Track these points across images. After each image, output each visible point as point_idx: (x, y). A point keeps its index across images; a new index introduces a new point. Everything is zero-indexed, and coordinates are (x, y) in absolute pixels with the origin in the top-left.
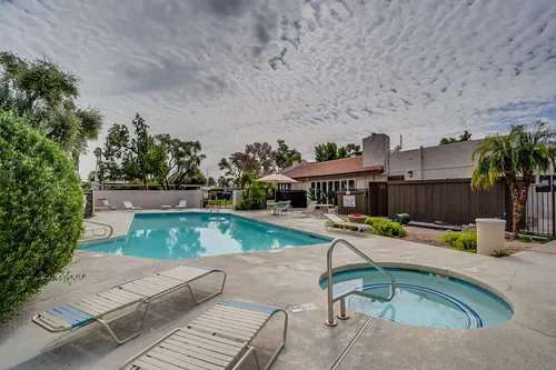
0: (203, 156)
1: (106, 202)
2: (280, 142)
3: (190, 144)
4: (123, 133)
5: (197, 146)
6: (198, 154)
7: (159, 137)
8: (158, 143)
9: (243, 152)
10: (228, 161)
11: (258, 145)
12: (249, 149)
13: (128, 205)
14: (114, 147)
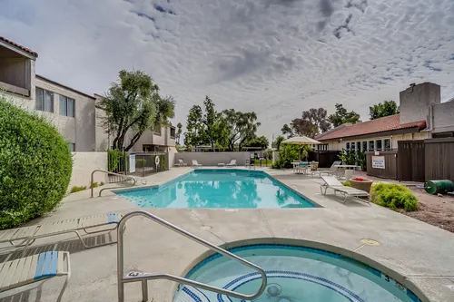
0: (259, 124)
1: (181, 161)
2: (338, 106)
3: (248, 115)
4: (197, 111)
5: (253, 116)
6: (255, 122)
7: (226, 112)
8: (225, 116)
9: (301, 117)
10: (289, 126)
11: (314, 111)
12: (306, 115)
13: (195, 162)
14: (193, 122)
